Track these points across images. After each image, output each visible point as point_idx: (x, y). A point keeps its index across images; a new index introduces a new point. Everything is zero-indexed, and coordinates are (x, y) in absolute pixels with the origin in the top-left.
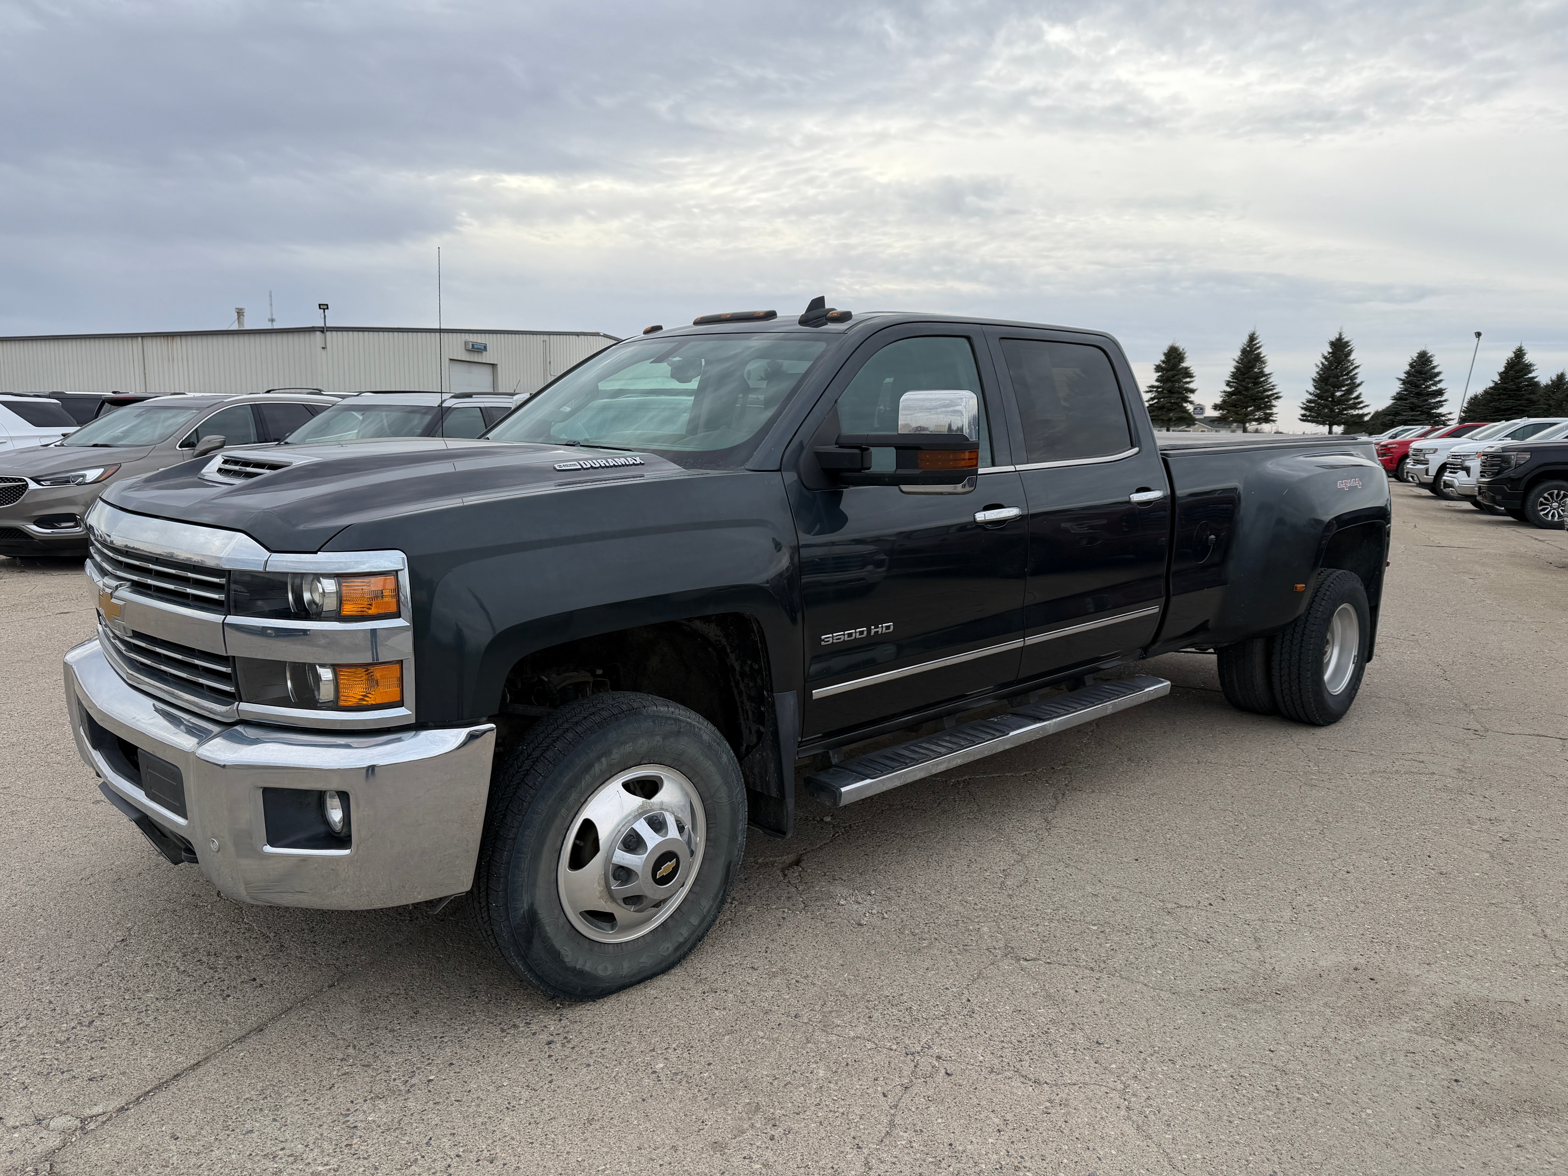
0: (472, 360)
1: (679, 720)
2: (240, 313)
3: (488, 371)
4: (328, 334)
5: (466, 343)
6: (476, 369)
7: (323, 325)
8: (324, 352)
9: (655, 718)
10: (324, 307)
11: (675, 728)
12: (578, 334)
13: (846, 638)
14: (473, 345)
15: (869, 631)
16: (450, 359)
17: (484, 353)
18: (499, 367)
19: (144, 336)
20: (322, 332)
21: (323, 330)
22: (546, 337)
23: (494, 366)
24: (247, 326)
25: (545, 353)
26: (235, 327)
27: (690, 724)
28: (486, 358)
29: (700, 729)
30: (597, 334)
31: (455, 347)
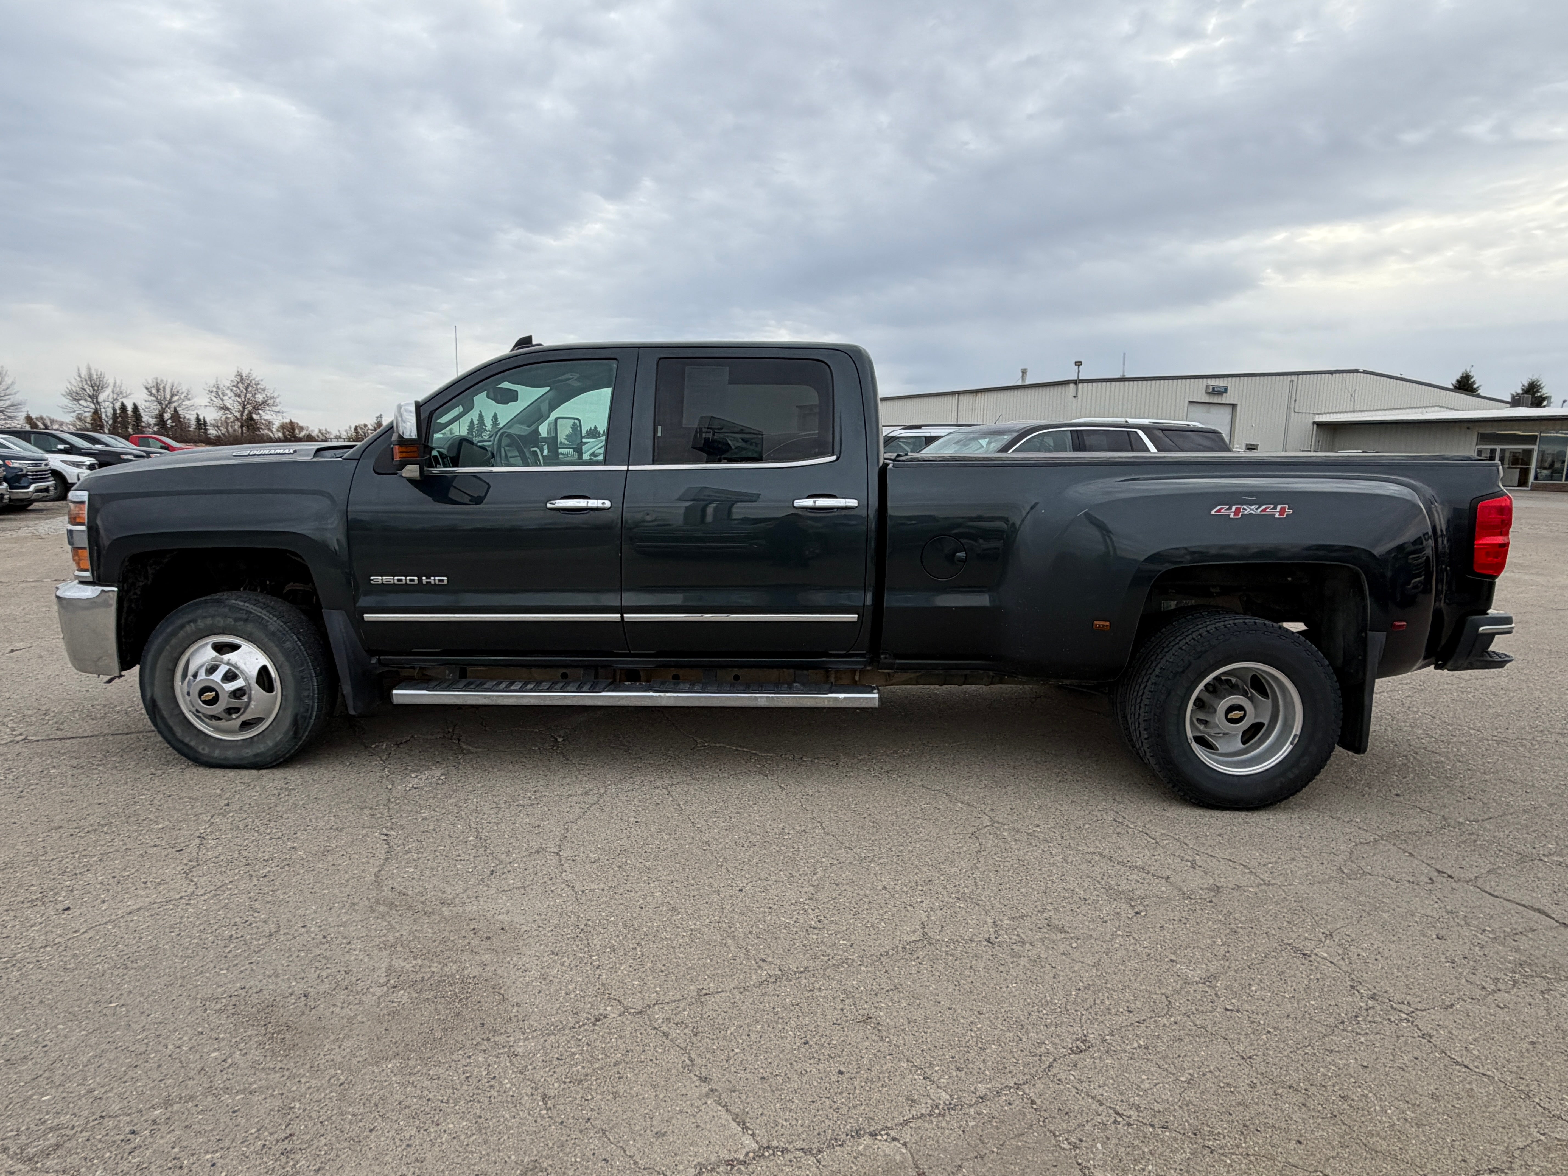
0: (1211, 401)
1: (251, 612)
2: (1024, 372)
3: (1228, 410)
4: (1080, 385)
5: (1207, 387)
6: (1214, 410)
7: (1076, 378)
8: (1074, 400)
9: (232, 608)
10: (1078, 364)
11: (244, 616)
12: (1331, 373)
13: (396, 582)
14: (1213, 388)
15: (420, 580)
16: (1190, 402)
17: (1225, 395)
18: (1239, 408)
19: (959, 393)
20: (1076, 384)
21: (1076, 382)
22: (1294, 378)
23: (1234, 406)
24: (1027, 382)
25: (1290, 392)
26: (1020, 383)
27: (260, 617)
28: (1225, 399)
29: (268, 621)
30: (1357, 371)
31: (1197, 390)
